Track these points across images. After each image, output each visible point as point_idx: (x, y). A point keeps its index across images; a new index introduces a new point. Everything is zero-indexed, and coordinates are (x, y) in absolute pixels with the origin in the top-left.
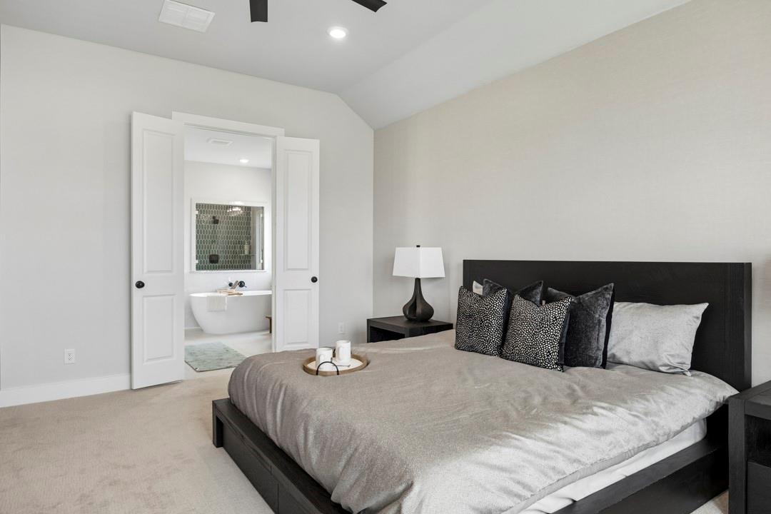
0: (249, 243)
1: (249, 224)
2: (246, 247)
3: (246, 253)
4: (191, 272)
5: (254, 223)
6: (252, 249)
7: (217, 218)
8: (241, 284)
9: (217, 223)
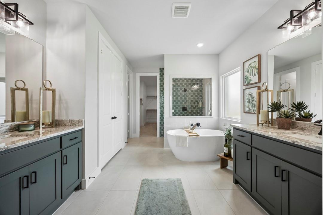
0: (202, 101)
1: (202, 91)
2: (200, 103)
3: (200, 106)
4: (170, 117)
5: (205, 90)
6: (203, 104)
7: (186, 89)
8: (198, 125)
9: (186, 91)
